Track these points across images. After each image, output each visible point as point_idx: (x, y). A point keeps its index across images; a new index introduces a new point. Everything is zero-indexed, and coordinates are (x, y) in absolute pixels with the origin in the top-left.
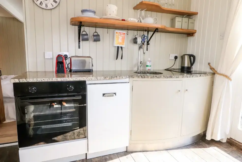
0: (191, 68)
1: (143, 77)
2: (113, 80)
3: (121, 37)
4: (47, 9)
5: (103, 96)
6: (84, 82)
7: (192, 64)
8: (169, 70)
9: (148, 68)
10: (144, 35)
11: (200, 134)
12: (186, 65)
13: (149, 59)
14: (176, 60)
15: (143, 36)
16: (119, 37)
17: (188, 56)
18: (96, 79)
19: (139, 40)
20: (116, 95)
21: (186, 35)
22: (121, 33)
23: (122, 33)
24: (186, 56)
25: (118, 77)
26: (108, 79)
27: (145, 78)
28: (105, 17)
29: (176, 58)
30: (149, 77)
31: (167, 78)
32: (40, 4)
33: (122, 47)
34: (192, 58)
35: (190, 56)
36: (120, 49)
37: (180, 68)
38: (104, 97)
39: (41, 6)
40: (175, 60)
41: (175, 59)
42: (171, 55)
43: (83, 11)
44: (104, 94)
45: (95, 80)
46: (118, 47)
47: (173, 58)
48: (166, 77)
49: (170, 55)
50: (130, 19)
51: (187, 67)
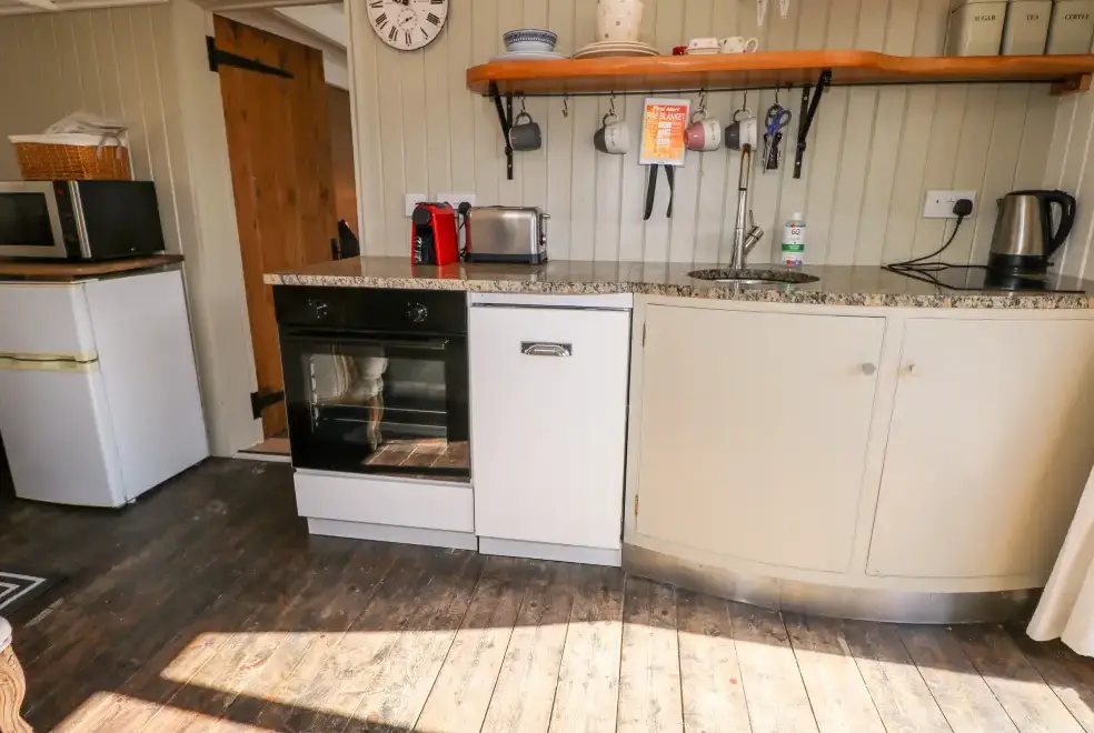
0: (1048, 264)
1: (685, 289)
2: (555, 294)
3: (669, 125)
4: (409, 48)
5: (523, 351)
6: (460, 297)
7: (1052, 242)
8: (914, 267)
9: (793, 256)
10: (776, 107)
11: (999, 593)
12: (1020, 247)
13: (797, 217)
14: (964, 222)
15: (774, 112)
16: (661, 125)
17: (1034, 197)
18: (495, 289)
19: (749, 133)
20: (570, 351)
21: (1048, 86)
22: (668, 109)
23: (674, 107)
24: (1024, 202)
25: (578, 286)
26: (538, 292)
27: (693, 295)
28: (591, 47)
29: (963, 208)
30: (712, 293)
31: (797, 301)
32: (391, 36)
33: (670, 170)
34: (1056, 208)
35: (1046, 199)
36: (662, 175)
37: (984, 260)
38: (524, 355)
39: (392, 43)
40: (959, 222)
41: (956, 216)
42: (933, 195)
43: (511, 38)
44: (526, 346)
45: (490, 292)
46: (654, 168)
47: (947, 211)
48: (794, 298)
49: (930, 193)
50: (696, 44)
51: (1021, 257)
